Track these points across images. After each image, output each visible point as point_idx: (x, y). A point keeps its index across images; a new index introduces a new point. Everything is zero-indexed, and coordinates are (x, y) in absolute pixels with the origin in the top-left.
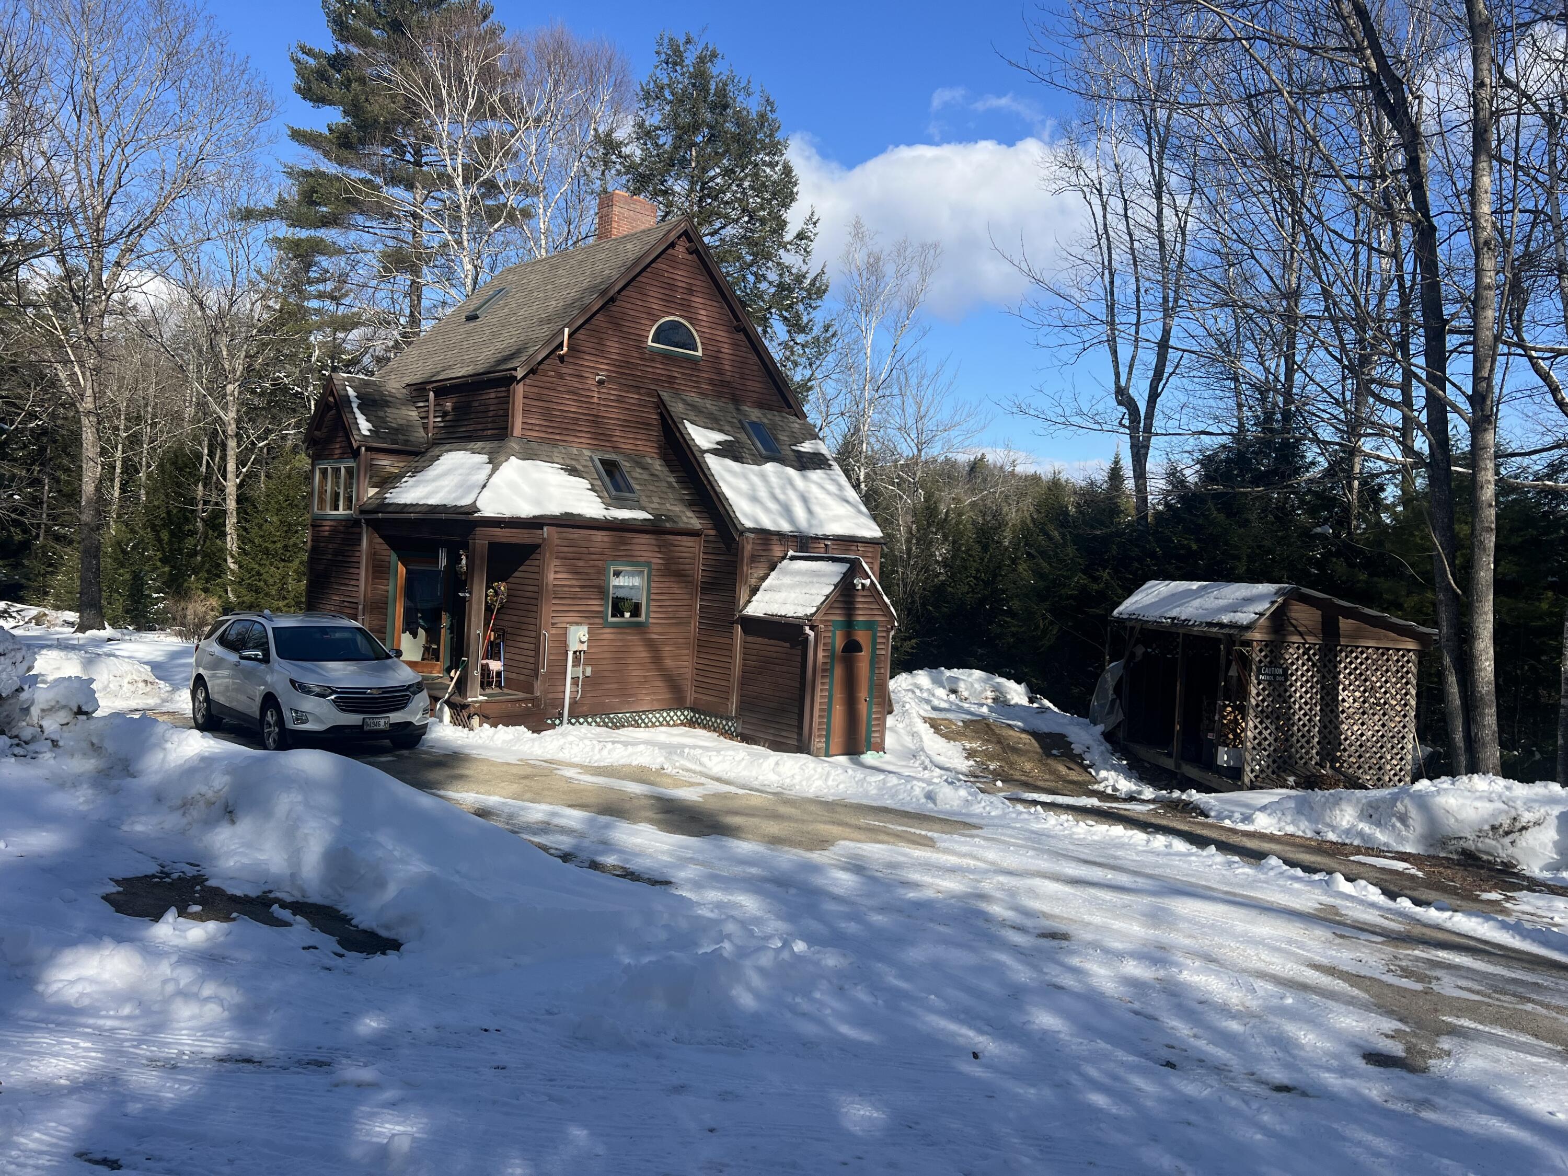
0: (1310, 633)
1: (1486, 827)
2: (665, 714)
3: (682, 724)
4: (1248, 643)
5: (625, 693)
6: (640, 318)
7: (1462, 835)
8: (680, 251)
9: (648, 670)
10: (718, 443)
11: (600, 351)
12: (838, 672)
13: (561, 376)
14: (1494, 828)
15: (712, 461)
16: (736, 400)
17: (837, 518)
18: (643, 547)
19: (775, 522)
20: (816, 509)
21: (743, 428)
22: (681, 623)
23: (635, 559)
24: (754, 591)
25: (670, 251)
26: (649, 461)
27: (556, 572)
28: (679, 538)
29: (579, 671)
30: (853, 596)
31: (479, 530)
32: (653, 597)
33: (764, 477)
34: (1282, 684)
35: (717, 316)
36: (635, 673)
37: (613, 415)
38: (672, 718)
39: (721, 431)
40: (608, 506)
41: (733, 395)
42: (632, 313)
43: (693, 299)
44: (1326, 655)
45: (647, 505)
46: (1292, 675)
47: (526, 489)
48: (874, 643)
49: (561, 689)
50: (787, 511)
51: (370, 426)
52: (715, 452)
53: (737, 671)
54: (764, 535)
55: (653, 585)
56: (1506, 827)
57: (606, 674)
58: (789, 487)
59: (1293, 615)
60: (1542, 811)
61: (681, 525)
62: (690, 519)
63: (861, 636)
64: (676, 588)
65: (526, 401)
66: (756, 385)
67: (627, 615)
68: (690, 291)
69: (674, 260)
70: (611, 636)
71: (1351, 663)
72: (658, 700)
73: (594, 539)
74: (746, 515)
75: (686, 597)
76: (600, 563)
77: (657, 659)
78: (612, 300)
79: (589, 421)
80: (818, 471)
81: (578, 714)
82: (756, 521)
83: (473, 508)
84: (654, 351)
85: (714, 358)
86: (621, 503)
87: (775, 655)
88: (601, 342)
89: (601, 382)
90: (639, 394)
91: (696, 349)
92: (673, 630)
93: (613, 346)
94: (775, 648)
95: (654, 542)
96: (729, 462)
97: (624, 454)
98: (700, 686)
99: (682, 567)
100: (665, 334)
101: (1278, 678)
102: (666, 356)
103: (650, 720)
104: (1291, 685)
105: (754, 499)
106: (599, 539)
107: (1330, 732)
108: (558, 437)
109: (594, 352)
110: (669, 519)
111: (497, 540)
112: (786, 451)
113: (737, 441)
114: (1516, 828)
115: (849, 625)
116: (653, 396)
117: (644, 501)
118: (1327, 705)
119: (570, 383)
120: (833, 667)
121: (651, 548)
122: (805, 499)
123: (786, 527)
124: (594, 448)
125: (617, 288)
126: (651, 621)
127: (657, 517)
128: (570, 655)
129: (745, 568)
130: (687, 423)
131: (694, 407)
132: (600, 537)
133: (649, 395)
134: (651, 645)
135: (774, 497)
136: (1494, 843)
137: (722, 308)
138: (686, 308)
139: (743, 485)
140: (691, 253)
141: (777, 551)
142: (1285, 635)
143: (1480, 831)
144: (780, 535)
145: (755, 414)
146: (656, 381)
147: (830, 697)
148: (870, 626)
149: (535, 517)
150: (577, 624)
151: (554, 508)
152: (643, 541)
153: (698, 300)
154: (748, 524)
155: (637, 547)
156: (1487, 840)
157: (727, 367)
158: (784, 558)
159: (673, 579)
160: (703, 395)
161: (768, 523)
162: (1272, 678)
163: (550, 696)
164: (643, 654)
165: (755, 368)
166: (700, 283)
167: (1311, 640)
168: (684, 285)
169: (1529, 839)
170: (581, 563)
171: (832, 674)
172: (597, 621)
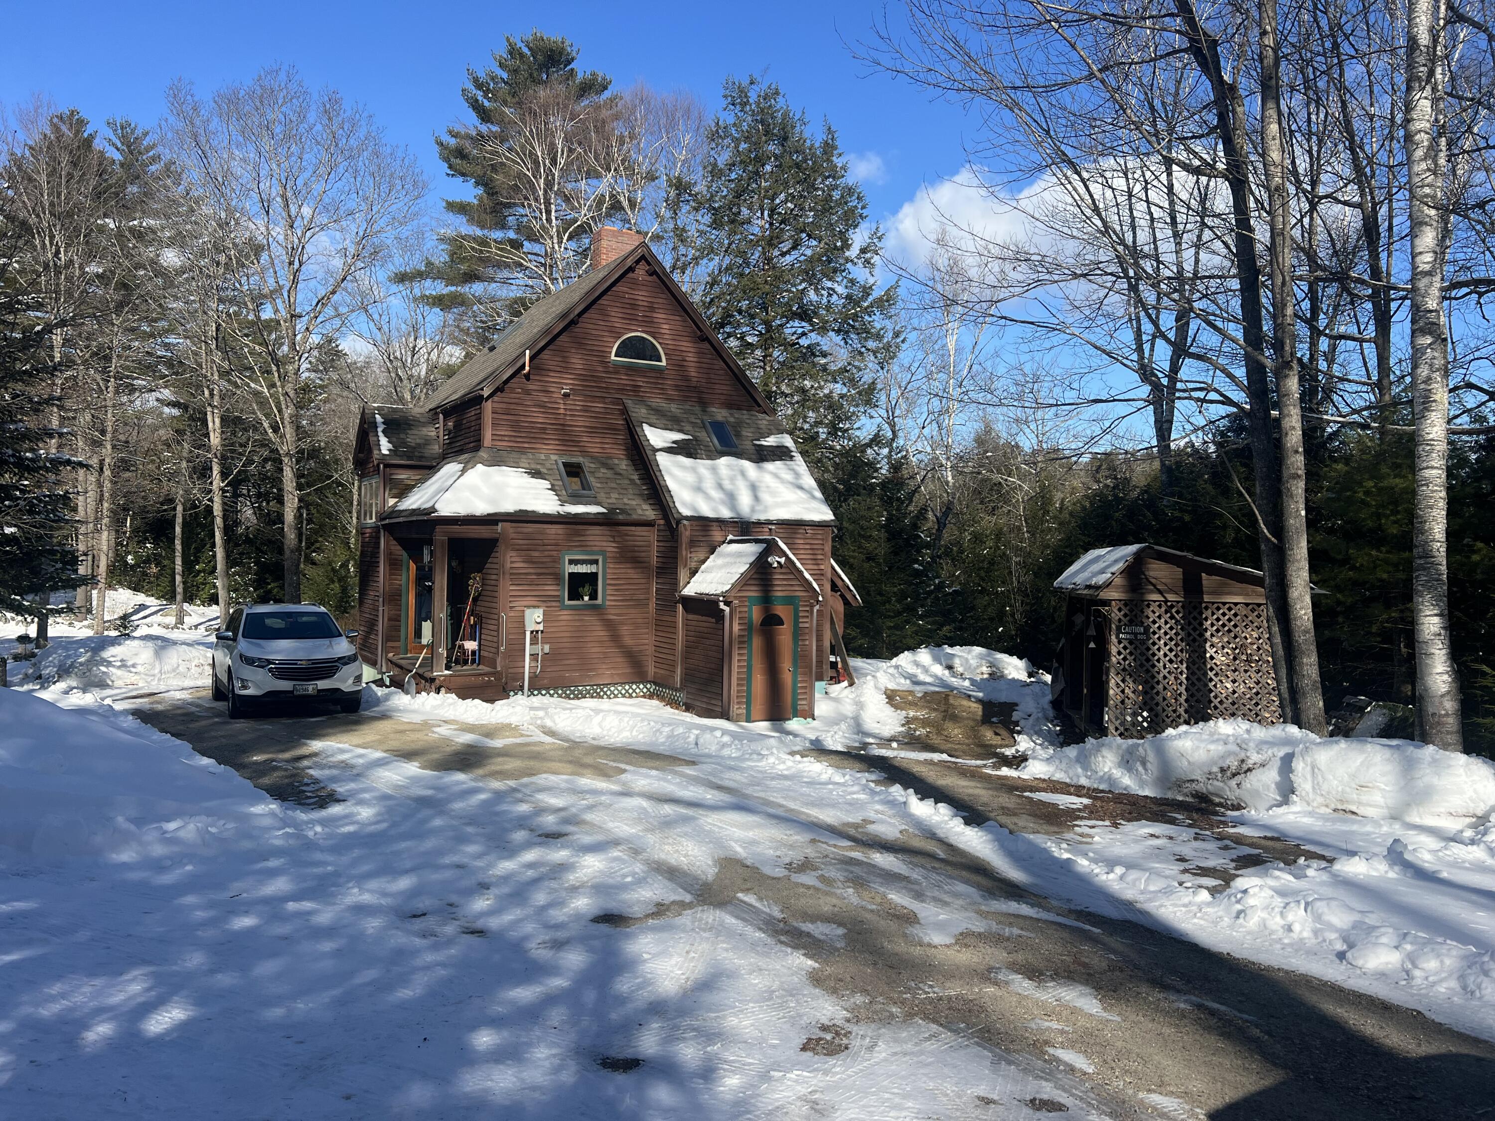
0: (1171, 591)
1: (1215, 769)
2: (627, 687)
3: (644, 697)
4: (1106, 603)
5: (585, 666)
6: (603, 336)
7: (1194, 777)
8: (641, 272)
9: (607, 647)
10: (674, 442)
11: (565, 368)
12: (757, 642)
13: (527, 392)
14: (1223, 770)
15: (663, 459)
16: (704, 404)
17: (786, 504)
18: (598, 538)
19: (715, 509)
20: (765, 496)
21: (704, 427)
22: (641, 604)
23: (589, 549)
24: (694, 572)
25: (630, 275)
26: (616, 461)
27: (512, 562)
28: (633, 528)
29: (538, 649)
30: (771, 574)
31: (439, 528)
32: (609, 582)
33: (714, 470)
34: (1143, 642)
35: (681, 328)
36: (594, 650)
37: (580, 423)
38: (634, 691)
39: (681, 431)
40: (563, 502)
41: (700, 398)
42: (593, 332)
43: (655, 315)
44: (1190, 613)
45: (605, 500)
46: (1154, 633)
47: (485, 490)
48: (796, 617)
49: (520, 664)
50: (731, 498)
51: (390, 446)
52: (669, 450)
53: (680, 646)
54: (703, 523)
55: (608, 571)
56: (1233, 768)
57: (565, 651)
58: (739, 477)
59: (1152, 573)
60: (1270, 752)
61: (635, 517)
62: (648, 512)
63: (780, 610)
64: (632, 573)
65: (495, 416)
66: (724, 387)
67: (586, 598)
68: (652, 309)
69: (635, 283)
70: (569, 618)
71: (1218, 620)
72: (618, 674)
73: (548, 531)
74: (684, 504)
75: (643, 581)
76: (554, 553)
77: (615, 638)
78: (573, 322)
79: (556, 430)
80: (778, 463)
81: (537, 686)
82: (694, 509)
83: (433, 509)
84: (617, 365)
85: (678, 364)
86: (575, 499)
87: (706, 630)
88: (565, 360)
89: (566, 395)
90: (605, 403)
91: (660, 360)
92: (633, 611)
93: (577, 362)
94: (704, 622)
95: (608, 533)
96: (681, 459)
97: (592, 457)
98: (658, 662)
99: (637, 554)
100: (627, 349)
101: (1139, 637)
102: (630, 368)
103: (612, 692)
104: (1154, 644)
105: (698, 489)
106: (553, 532)
107: (1199, 690)
108: (526, 445)
109: (558, 369)
110: (623, 511)
111: (457, 536)
112: (747, 445)
113: (696, 439)
114: (1244, 770)
115: (766, 600)
116: (618, 404)
117: (602, 496)
118: (1194, 663)
119: (536, 398)
120: (750, 639)
121: (605, 538)
122: (754, 488)
123: (726, 513)
124: (561, 453)
125: (576, 312)
126: (608, 603)
127: (612, 511)
128: (528, 634)
129: (684, 553)
130: (645, 427)
131: (658, 412)
132: (554, 530)
133: (613, 404)
134: (611, 626)
135: (720, 486)
136: (1221, 784)
137: (684, 321)
138: (649, 323)
139: (690, 478)
140: (651, 275)
141: (717, 535)
142: (1143, 594)
143: (1210, 773)
144: (720, 522)
145: (720, 414)
146: (621, 390)
147: (749, 667)
148: (790, 601)
149: (489, 515)
150: (534, 607)
151: (509, 506)
152: (598, 532)
153: (660, 316)
154: (685, 512)
155: (591, 538)
156: (1216, 783)
157: (693, 374)
158: (724, 542)
159: (628, 565)
160: (670, 400)
161: (707, 510)
162: (1132, 637)
163: (510, 671)
164: (600, 632)
165: (721, 372)
166: (661, 300)
167: (1171, 597)
168: (645, 304)
169: (1253, 781)
170: (536, 554)
171: (751, 645)
172: (554, 604)
